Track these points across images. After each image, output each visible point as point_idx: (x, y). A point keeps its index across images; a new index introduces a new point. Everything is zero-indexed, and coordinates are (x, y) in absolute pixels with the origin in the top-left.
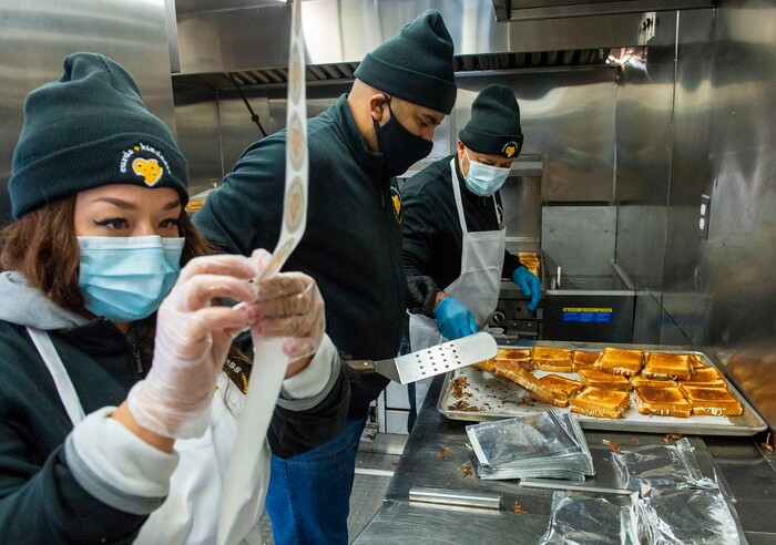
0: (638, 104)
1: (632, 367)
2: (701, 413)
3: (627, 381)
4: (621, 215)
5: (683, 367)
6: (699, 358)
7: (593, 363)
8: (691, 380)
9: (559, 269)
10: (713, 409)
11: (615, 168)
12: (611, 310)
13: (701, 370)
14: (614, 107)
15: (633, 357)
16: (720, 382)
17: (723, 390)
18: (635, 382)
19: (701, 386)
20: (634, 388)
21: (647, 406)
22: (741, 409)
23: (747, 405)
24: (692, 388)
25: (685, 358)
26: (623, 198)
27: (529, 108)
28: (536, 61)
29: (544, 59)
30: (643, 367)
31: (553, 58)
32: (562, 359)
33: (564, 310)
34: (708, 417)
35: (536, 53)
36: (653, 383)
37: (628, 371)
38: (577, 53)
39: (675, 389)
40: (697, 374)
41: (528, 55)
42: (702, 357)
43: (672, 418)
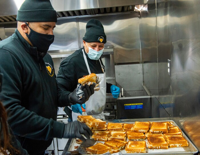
0: (147, 24)
1: (146, 129)
2: (173, 147)
3: (144, 135)
4: (144, 67)
5: (165, 128)
6: (172, 123)
7: (131, 128)
8: (168, 133)
9: (122, 89)
10: (177, 145)
11: (141, 50)
12: (142, 104)
13: (172, 128)
14: (138, 26)
15: (146, 125)
16: (180, 133)
17: (181, 136)
18: (147, 135)
19: (173, 135)
20: (147, 138)
21: (151, 145)
22: (188, 144)
23: (190, 142)
24: (169, 136)
25: (166, 124)
26: (144, 60)
27: (107, 29)
28: (108, 11)
29: (111, 10)
30: (150, 129)
31: (114, 10)
32: (119, 128)
33: (125, 105)
34: (175, 148)
35: (108, 8)
36: (154, 135)
37: (144, 131)
38: (123, 8)
39: (162, 137)
40: (171, 130)
41: (105, 9)
42: (173, 122)
43: (161, 150)
